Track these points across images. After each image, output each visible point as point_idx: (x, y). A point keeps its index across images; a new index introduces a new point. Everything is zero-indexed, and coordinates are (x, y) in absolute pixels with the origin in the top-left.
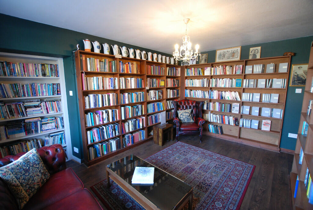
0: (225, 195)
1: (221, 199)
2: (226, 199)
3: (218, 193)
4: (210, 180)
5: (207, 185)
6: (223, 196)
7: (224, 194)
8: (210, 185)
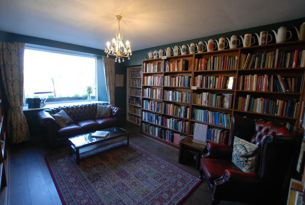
0: (76, 189)
1: (75, 184)
2: (72, 187)
3: (81, 184)
4: (100, 185)
5: (94, 181)
6: (76, 186)
7: (78, 188)
8: (93, 182)
